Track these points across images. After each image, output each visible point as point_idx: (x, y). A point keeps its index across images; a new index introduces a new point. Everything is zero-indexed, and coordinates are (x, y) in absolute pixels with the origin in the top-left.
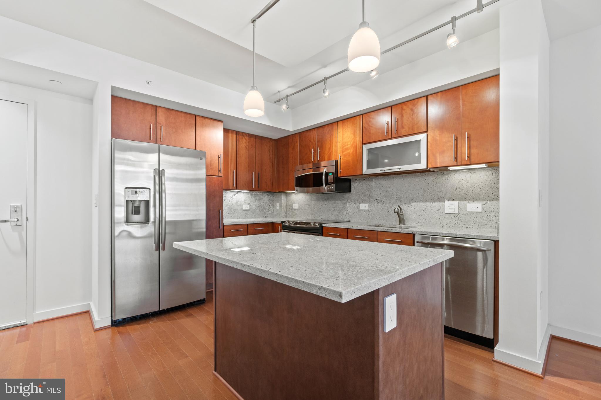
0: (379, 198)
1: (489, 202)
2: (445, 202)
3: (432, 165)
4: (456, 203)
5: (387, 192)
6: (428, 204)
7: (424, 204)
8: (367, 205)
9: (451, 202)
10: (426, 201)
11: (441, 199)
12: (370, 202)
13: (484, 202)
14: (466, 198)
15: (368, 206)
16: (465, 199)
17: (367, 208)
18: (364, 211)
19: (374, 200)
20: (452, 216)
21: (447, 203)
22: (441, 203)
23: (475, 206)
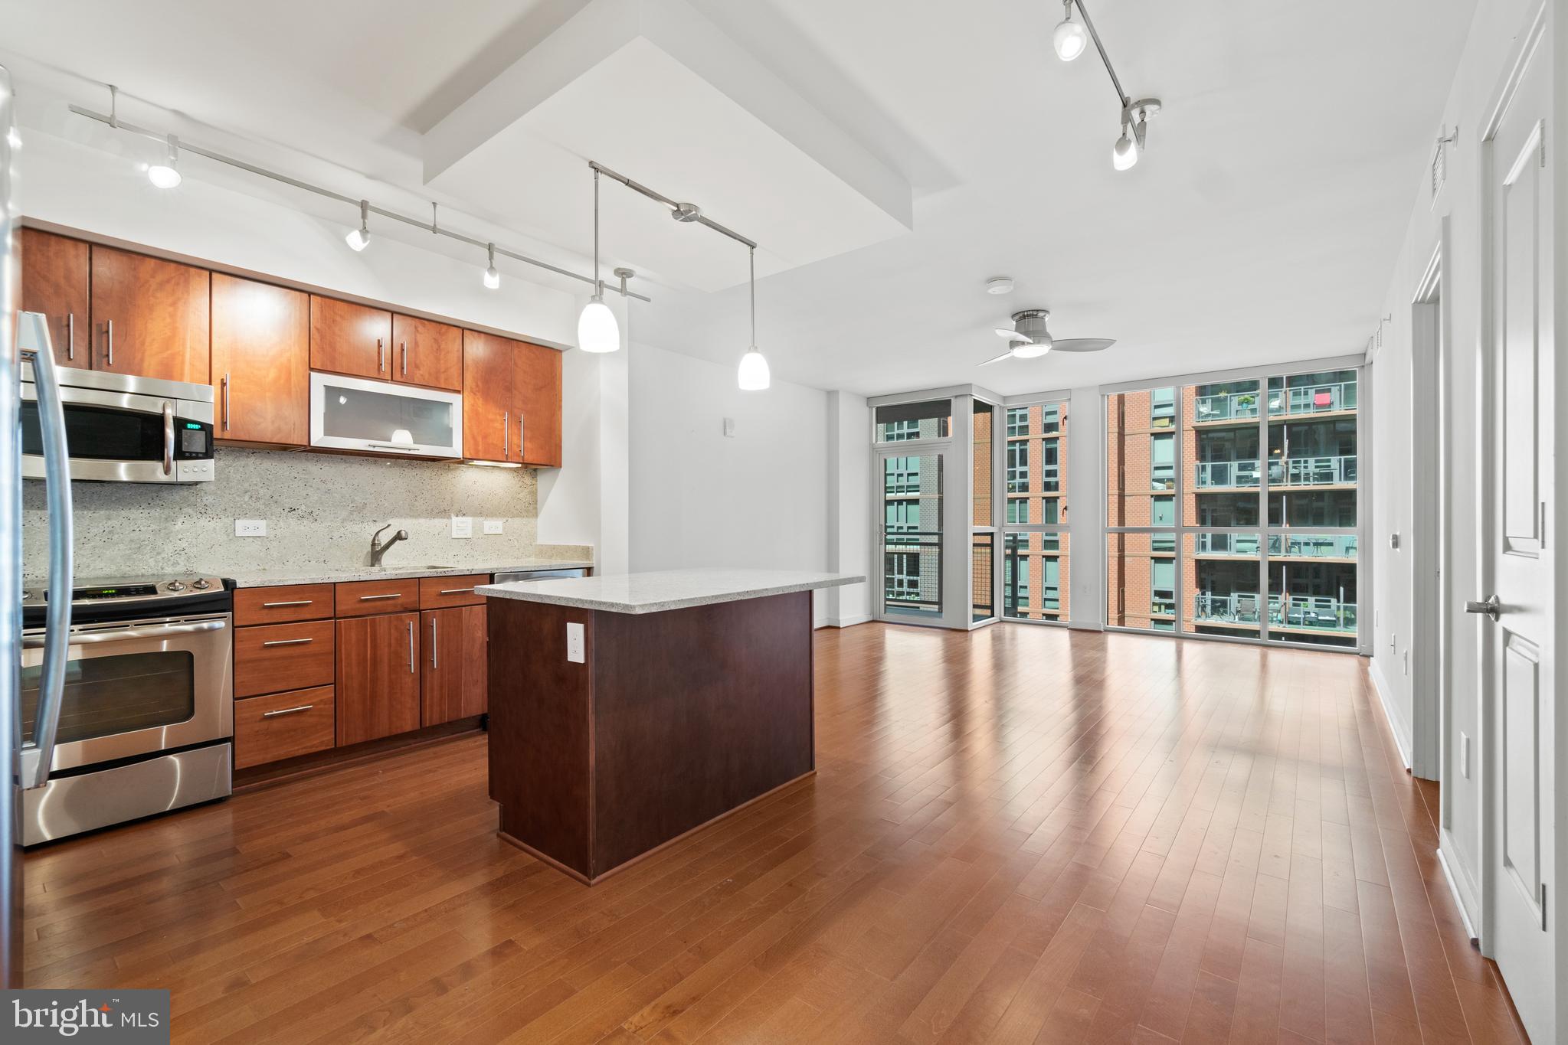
0: (303, 507)
1: (510, 519)
2: (451, 518)
3: (470, 454)
4: (469, 520)
5: (328, 492)
6: (422, 521)
7: (415, 521)
8: (262, 524)
9: (460, 519)
10: (418, 516)
11: (444, 513)
12: (272, 515)
13: (505, 520)
14: (481, 511)
15: (268, 526)
16: (481, 514)
17: (263, 532)
18: (252, 539)
19: (287, 510)
20: (462, 542)
21: (454, 518)
22: (445, 520)
23: (494, 525)
